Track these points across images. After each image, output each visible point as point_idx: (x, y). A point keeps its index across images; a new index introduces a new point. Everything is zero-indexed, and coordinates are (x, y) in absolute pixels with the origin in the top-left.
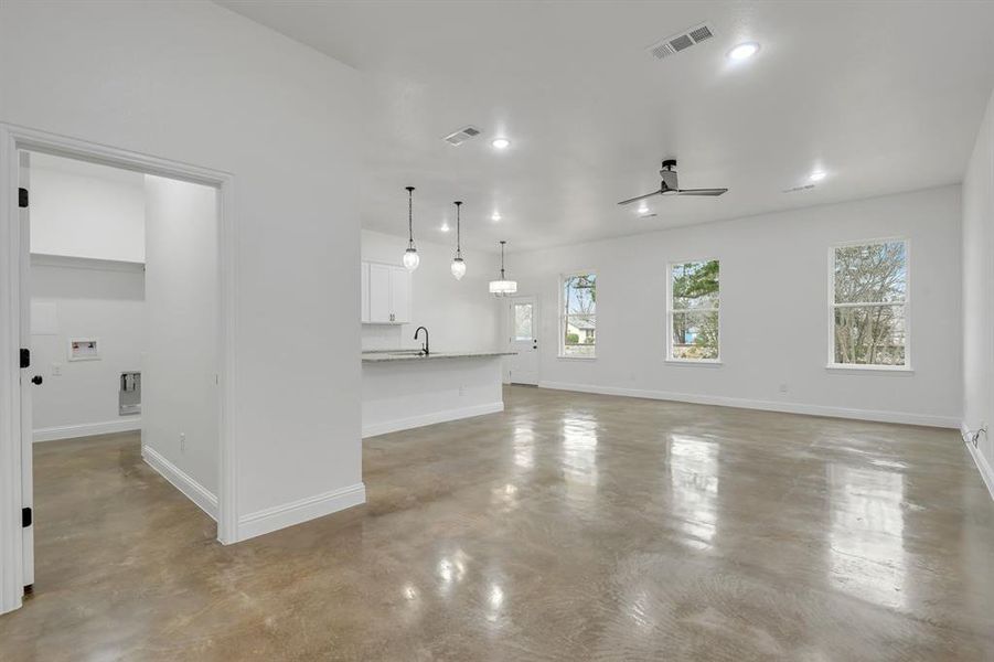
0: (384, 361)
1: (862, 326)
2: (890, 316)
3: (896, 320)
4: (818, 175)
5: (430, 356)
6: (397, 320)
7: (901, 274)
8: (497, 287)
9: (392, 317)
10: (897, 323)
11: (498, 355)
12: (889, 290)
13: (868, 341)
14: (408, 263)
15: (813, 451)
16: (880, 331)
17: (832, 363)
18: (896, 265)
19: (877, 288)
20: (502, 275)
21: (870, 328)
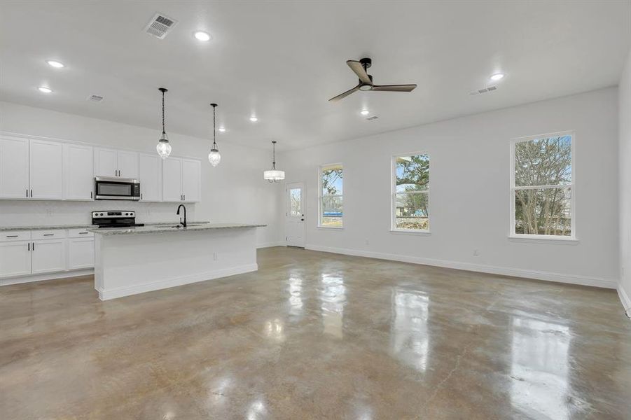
0: (148, 232)
1: (543, 205)
2: (563, 198)
3: (566, 201)
4: (497, 77)
5: (188, 228)
6: (187, 200)
7: (569, 169)
8: (271, 175)
9: (183, 197)
10: (567, 203)
11: (254, 227)
12: (561, 180)
13: (548, 215)
14: (161, 152)
15: (488, 315)
16: (556, 208)
17: (513, 234)
18: (566, 163)
19: (553, 178)
20: (274, 166)
21: (547, 206)
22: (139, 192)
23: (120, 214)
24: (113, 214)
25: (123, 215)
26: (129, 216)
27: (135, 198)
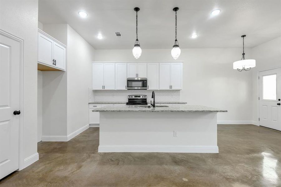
9: (171, 87)
20: (244, 56)
22: (147, 85)
23: (140, 97)
24: (137, 97)
25: (141, 97)
26: (144, 98)
27: (144, 88)
